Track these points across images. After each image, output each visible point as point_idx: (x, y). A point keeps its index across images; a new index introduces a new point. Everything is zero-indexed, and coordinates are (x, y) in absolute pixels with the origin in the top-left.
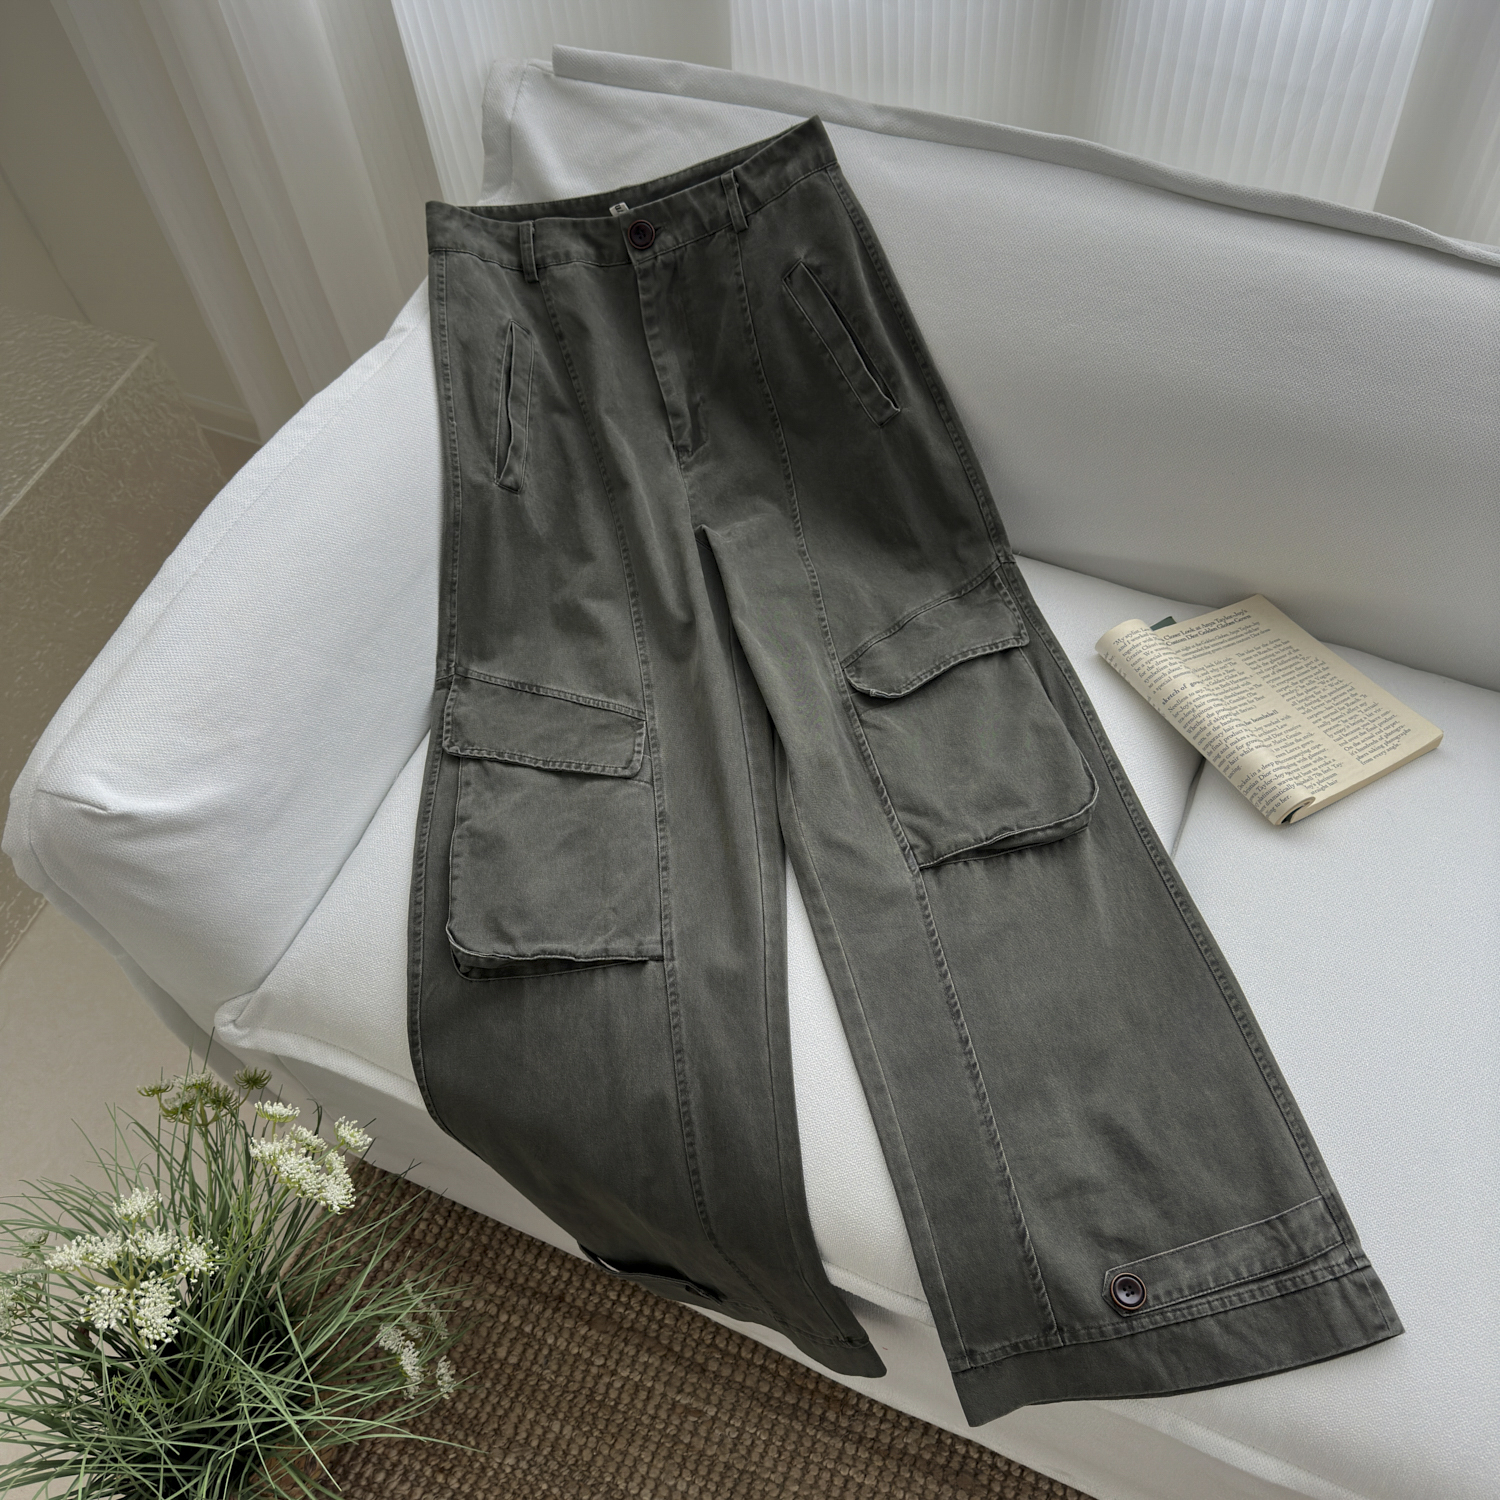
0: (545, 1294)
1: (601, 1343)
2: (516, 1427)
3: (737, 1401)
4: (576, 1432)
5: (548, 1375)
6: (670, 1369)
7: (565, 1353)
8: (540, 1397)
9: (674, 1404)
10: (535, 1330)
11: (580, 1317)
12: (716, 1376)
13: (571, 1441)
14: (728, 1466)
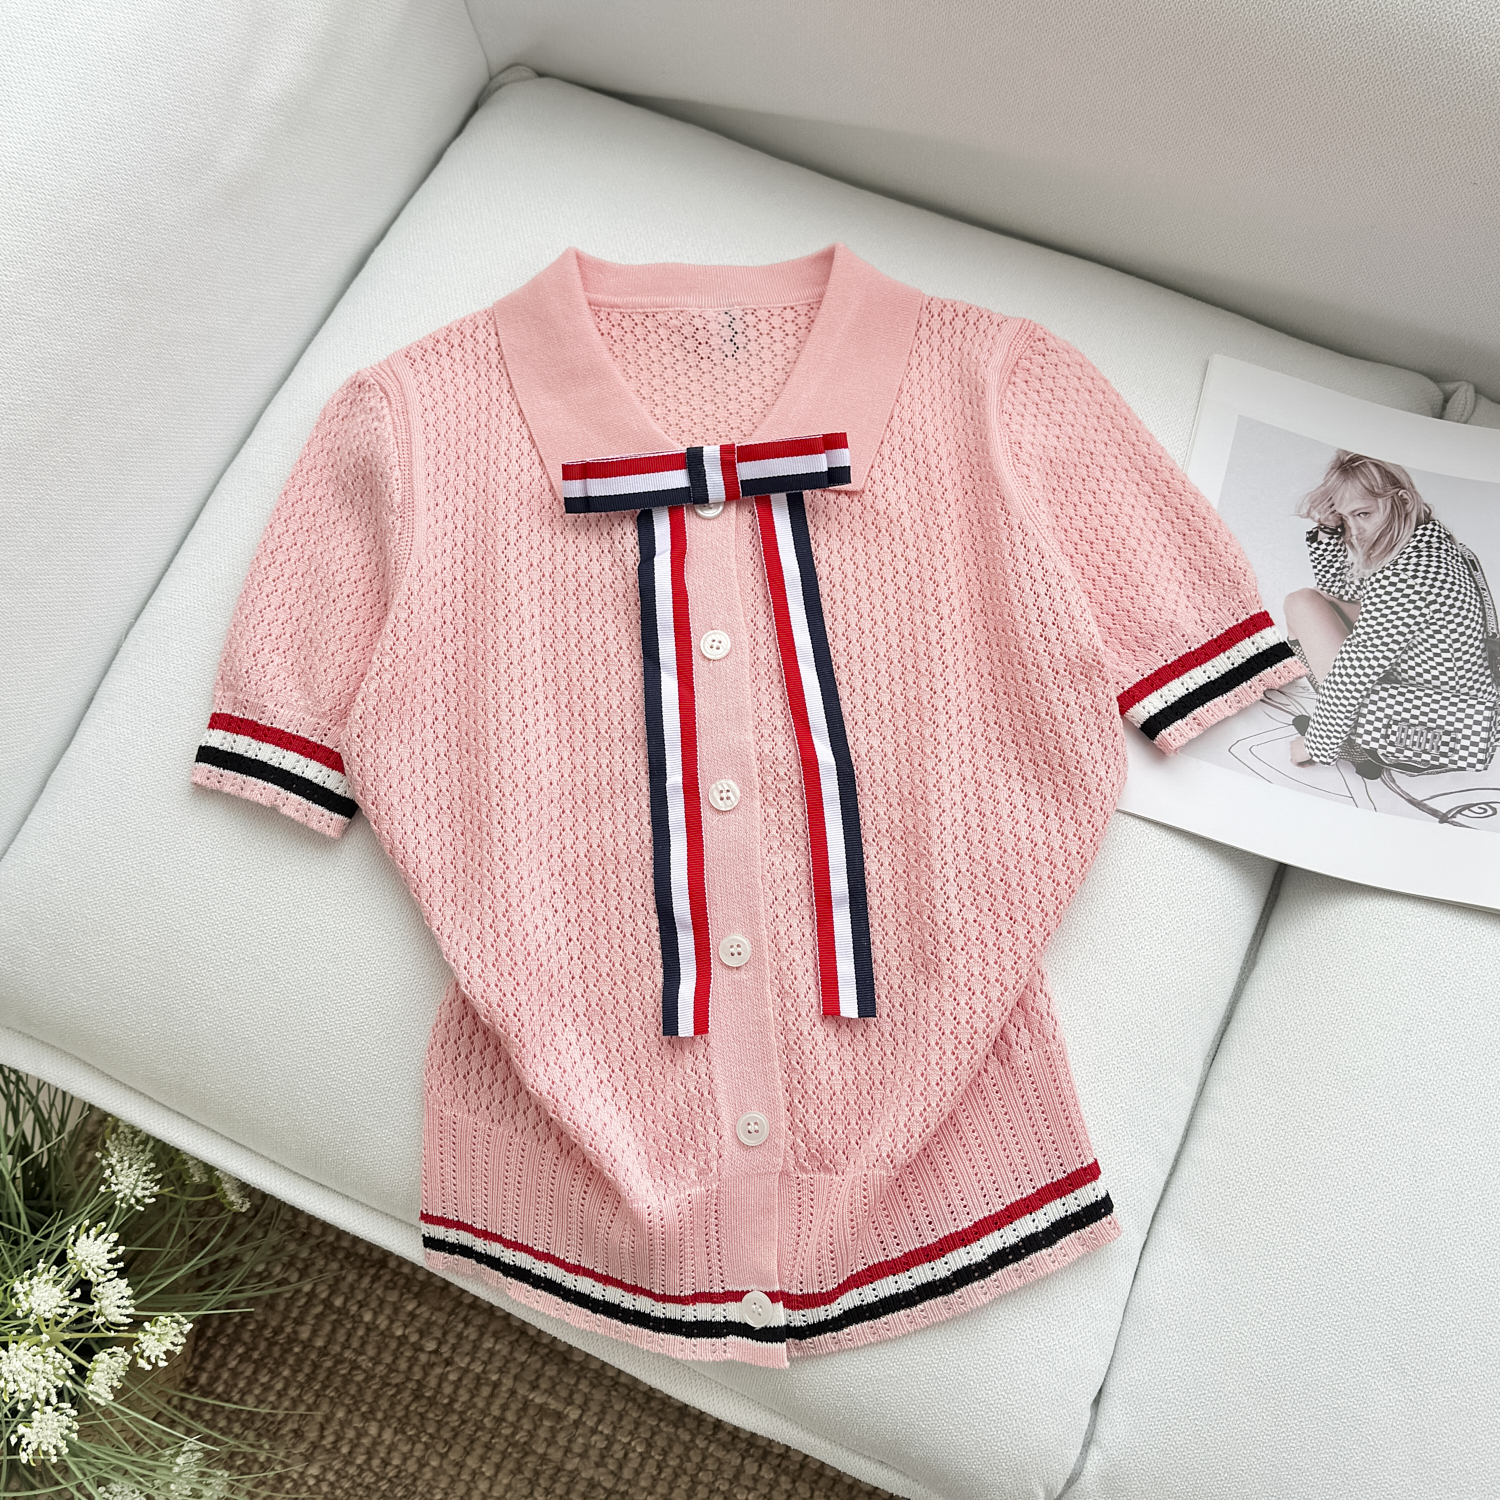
0: (362, 1256)
1: (434, 1323)
2: (322, 1428)
3: (610, 1401)
4: (399, 1436)
5: (364, 1362)
6: (524, 1358)
7: (387, 1333)
8: (353, 1390)
9: (526, 1404)
10: (349, 1304)
11: (407, 1287)
12: (582, 1368)
13: (391, 1449)
14: (592, 1484)
